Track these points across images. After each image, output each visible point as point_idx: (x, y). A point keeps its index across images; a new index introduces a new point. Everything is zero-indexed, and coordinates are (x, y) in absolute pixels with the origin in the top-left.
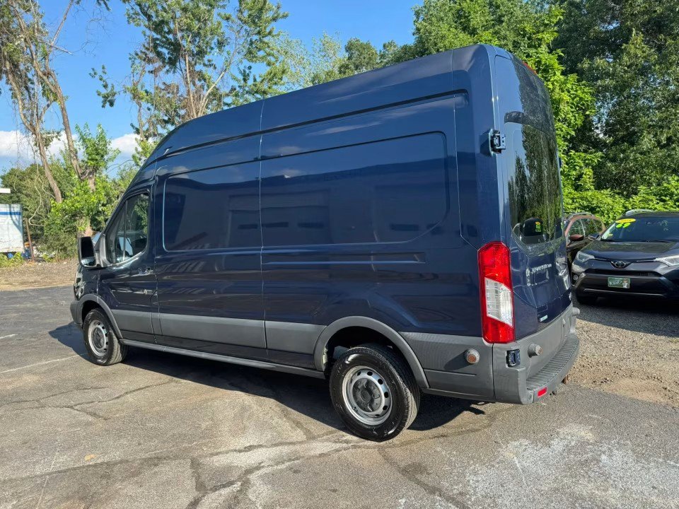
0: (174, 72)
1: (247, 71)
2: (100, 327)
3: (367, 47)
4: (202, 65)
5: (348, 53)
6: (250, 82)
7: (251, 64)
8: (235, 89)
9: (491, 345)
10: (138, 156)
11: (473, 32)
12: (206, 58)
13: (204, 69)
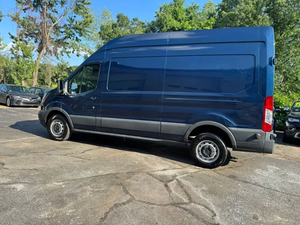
0: (36, 11)
1: (73, 18)
2: (59, 123)
3: (126, 18)
4: (51, 11)
5: (117, 19)
6: (74, 23)
7: (76, 15)
8: (66, 26)
9: (265, 132)
10: (13, 49)
11: (180, 21)
12: (53, 8)
13: (52, 13)
